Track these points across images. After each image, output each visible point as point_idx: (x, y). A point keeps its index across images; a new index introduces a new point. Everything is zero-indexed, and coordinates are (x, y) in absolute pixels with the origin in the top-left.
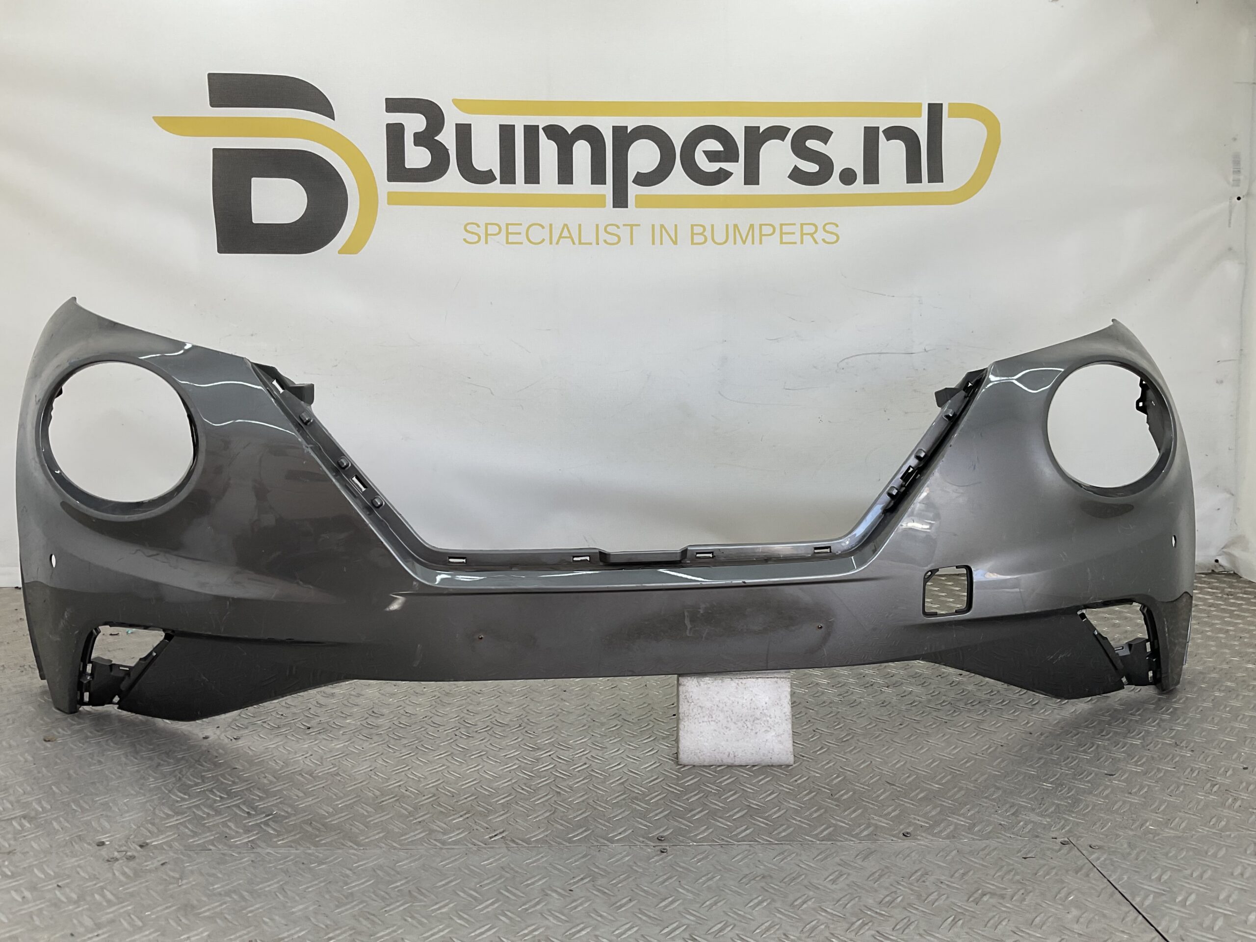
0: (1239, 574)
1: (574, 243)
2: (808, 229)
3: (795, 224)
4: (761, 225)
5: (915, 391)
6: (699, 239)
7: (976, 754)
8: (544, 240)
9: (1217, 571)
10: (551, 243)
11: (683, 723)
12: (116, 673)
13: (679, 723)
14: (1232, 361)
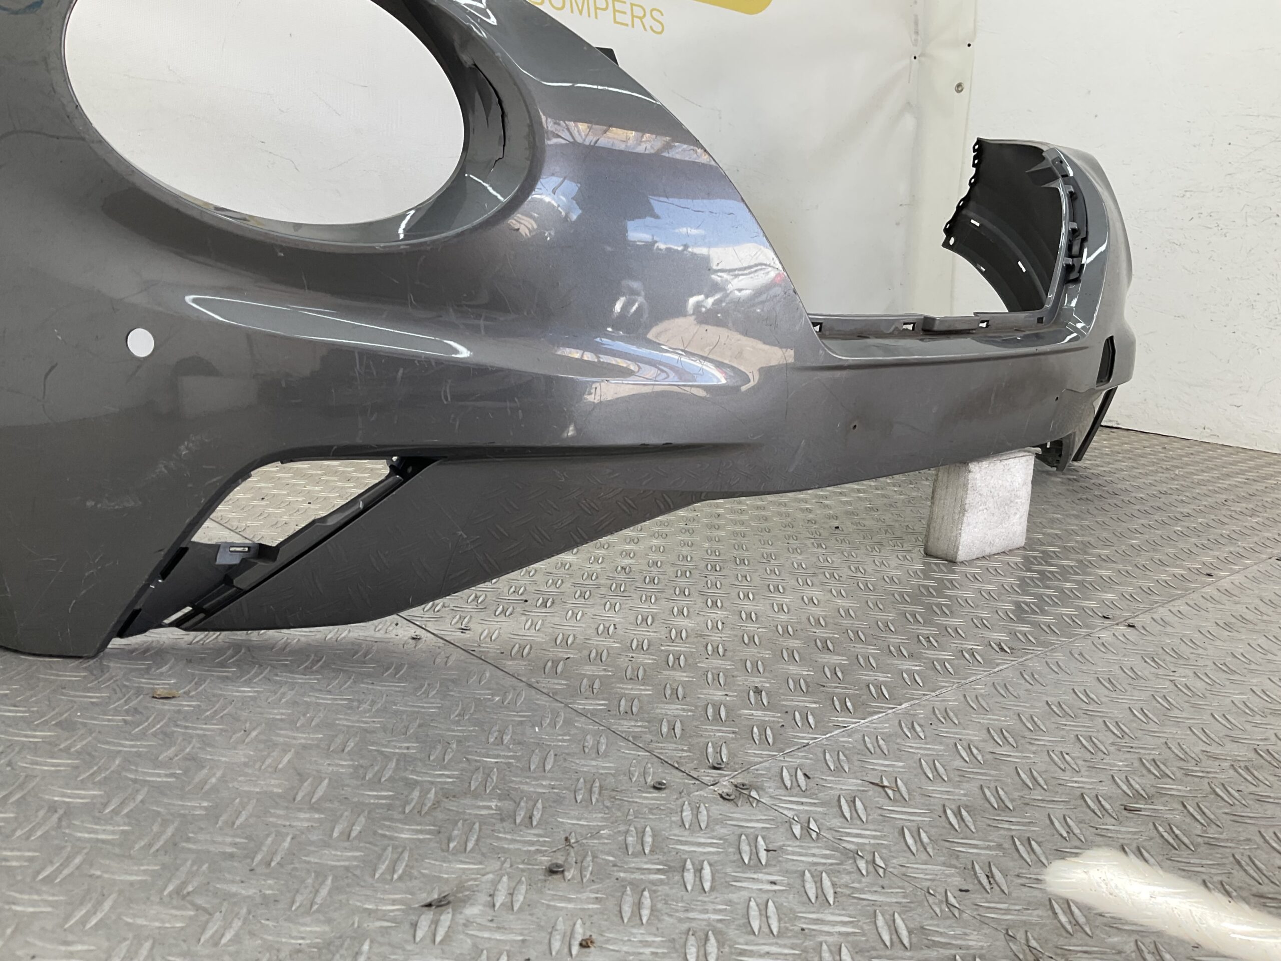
11: (967, 514)
12: (224, 559)
13: (963, 515)
14: (907, 204)
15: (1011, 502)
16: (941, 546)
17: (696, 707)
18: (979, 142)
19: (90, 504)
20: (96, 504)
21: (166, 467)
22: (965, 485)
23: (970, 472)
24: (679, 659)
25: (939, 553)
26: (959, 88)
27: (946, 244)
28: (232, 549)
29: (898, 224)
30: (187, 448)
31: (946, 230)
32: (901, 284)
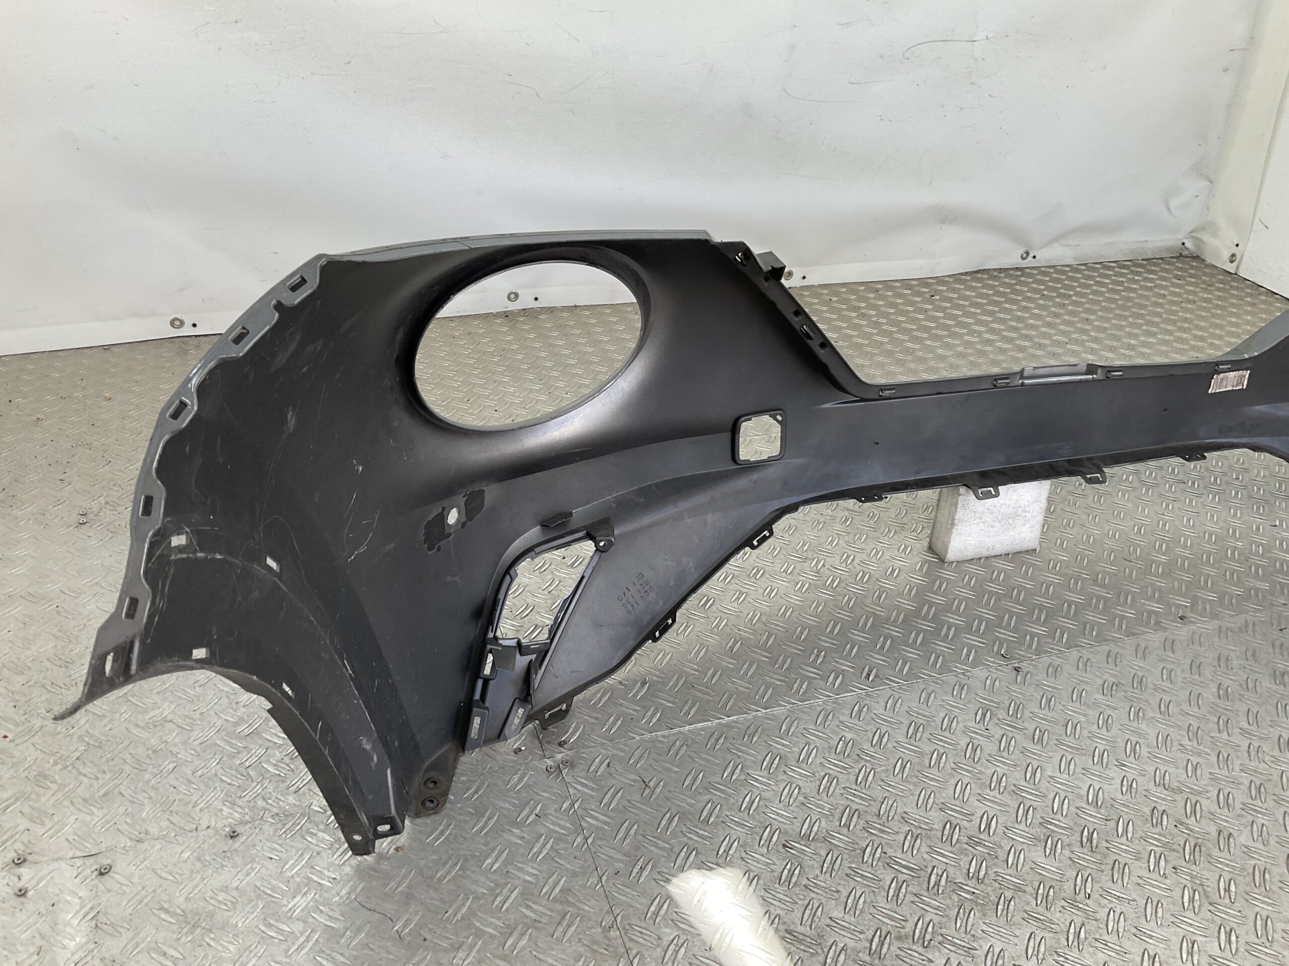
0: (1202, 257)
5: (972, 83)
7: (1163, 514)
9: (1183, 254)
13: (953, 528)
14: (1242, 49)
16: (938, 546)
29: (1226, 70)
32: (1218, 138)
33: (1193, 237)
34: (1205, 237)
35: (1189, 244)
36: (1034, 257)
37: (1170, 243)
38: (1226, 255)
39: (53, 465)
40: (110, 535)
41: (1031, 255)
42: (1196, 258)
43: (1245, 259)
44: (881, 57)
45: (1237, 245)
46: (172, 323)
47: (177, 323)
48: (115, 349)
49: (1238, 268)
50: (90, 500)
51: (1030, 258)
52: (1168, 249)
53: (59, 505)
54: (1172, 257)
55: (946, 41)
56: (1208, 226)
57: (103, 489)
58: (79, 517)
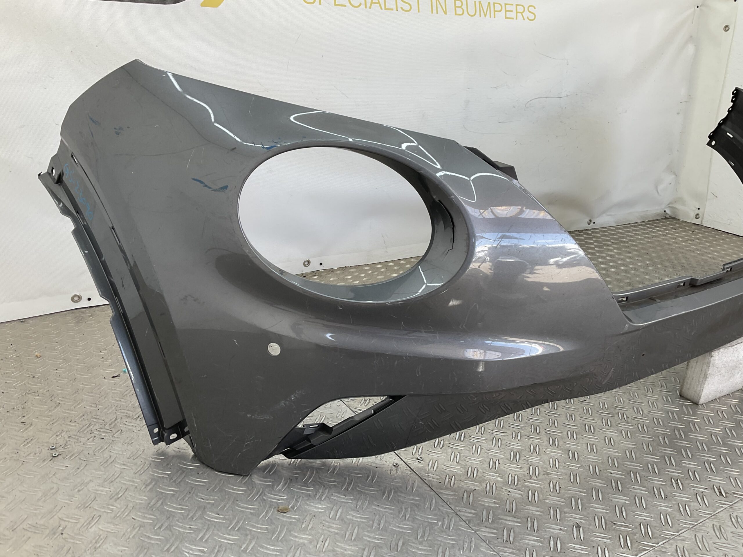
0: (677, 218)
1: (381, 9)
2: (520, 9)
3: (512, 5)
4: (494, 3)
6: (459, 11)
8: (360, 4)
9: (666, 217)
10: (366, 7)
11: (708, 379)
12: (306, 433)
13: (705, 380)
14: (685, 102)
15: (736, 367)
16: (690, 393)
17: (544, 538)
18: (737, 89)
19: (249, 416)
20: (252, 416)
21: (284, 404)
22: (708, 363)
23: (712, 357)
24: (534, 494)
25: (689, 397)
26: (726, 28)
27: (709, 144)
28: (311, 426)
29: (678, 114)
30: (294, 396)
31: (710, 137)
32: (678, 151)
33: (669, 207)
34: (678, 206)
35: (668, 211)
36: (594, 223)
37: (659, 211)
38: (693, 215)
39: (11, 412)
40: (84, 463)
41: (592, 222)
42: (674, 218)
43: (705, 216)
44: (514, 107)
45: (699, 209)
46: (73, 299)
47: (76, 298)
48: (31, 321)
49: (702, 222)
50: (55, 436)
51: (592, 224)
52: (658, 215)
53: (28, 443)
54: (662, 219)
55: (546, 97)
56: (679, 200)
57: (61, 426)
58: (51, 451)
